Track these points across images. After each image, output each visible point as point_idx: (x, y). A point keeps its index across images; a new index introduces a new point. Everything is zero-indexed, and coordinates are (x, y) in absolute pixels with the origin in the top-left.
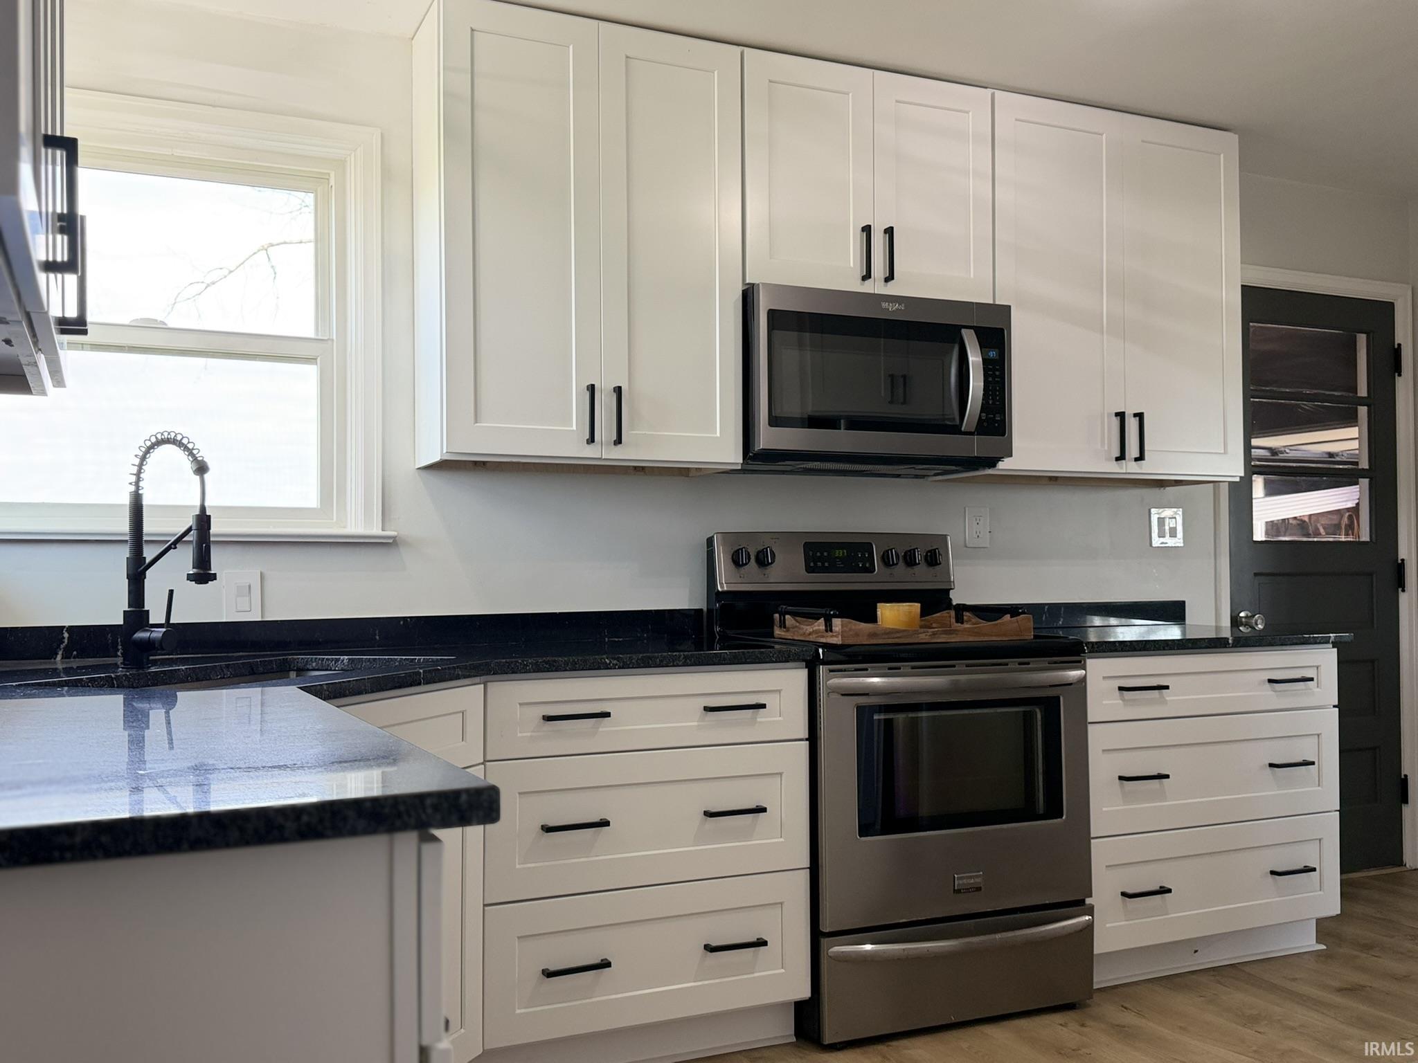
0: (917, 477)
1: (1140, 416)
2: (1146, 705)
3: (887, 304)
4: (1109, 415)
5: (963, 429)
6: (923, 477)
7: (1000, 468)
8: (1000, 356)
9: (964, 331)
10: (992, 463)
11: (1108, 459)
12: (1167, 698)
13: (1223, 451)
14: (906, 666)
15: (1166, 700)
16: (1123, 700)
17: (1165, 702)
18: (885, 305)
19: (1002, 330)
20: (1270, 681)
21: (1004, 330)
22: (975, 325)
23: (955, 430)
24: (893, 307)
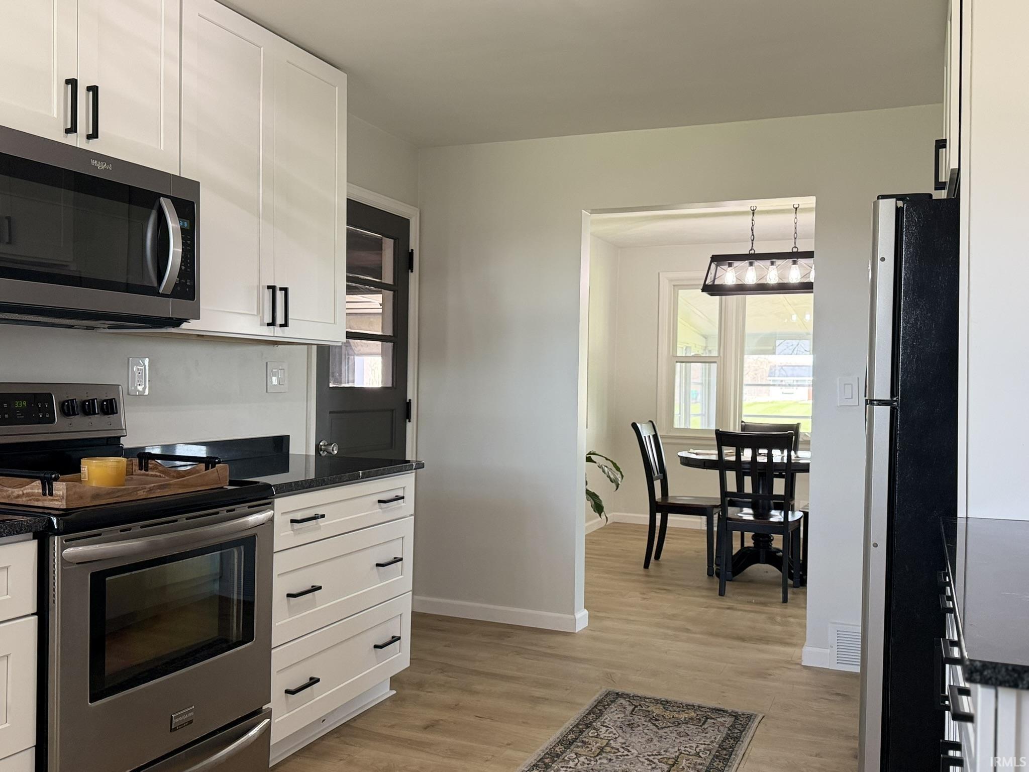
0: (88, 328)
1: (285, 290)
2: (309, 532)
3: (96, 162)
4: (263, 287)
5: (161, 291)
6: (92, 328)
7: (183, 328)
8: (190, 226)
9: (162, 199)
10: (177, 322)
11: (262, 325)
12: (321, 524)
13: (333, 322)
14: (136, 527)
15: (320, 526)
16: (293, 530)
17: (320, 528)
18: (94, 162)
19: (193, 203)
20: (380, 501)
21: (194, 203)
22: (171, 195)
23: (153, 291)
24: (102, 166)
